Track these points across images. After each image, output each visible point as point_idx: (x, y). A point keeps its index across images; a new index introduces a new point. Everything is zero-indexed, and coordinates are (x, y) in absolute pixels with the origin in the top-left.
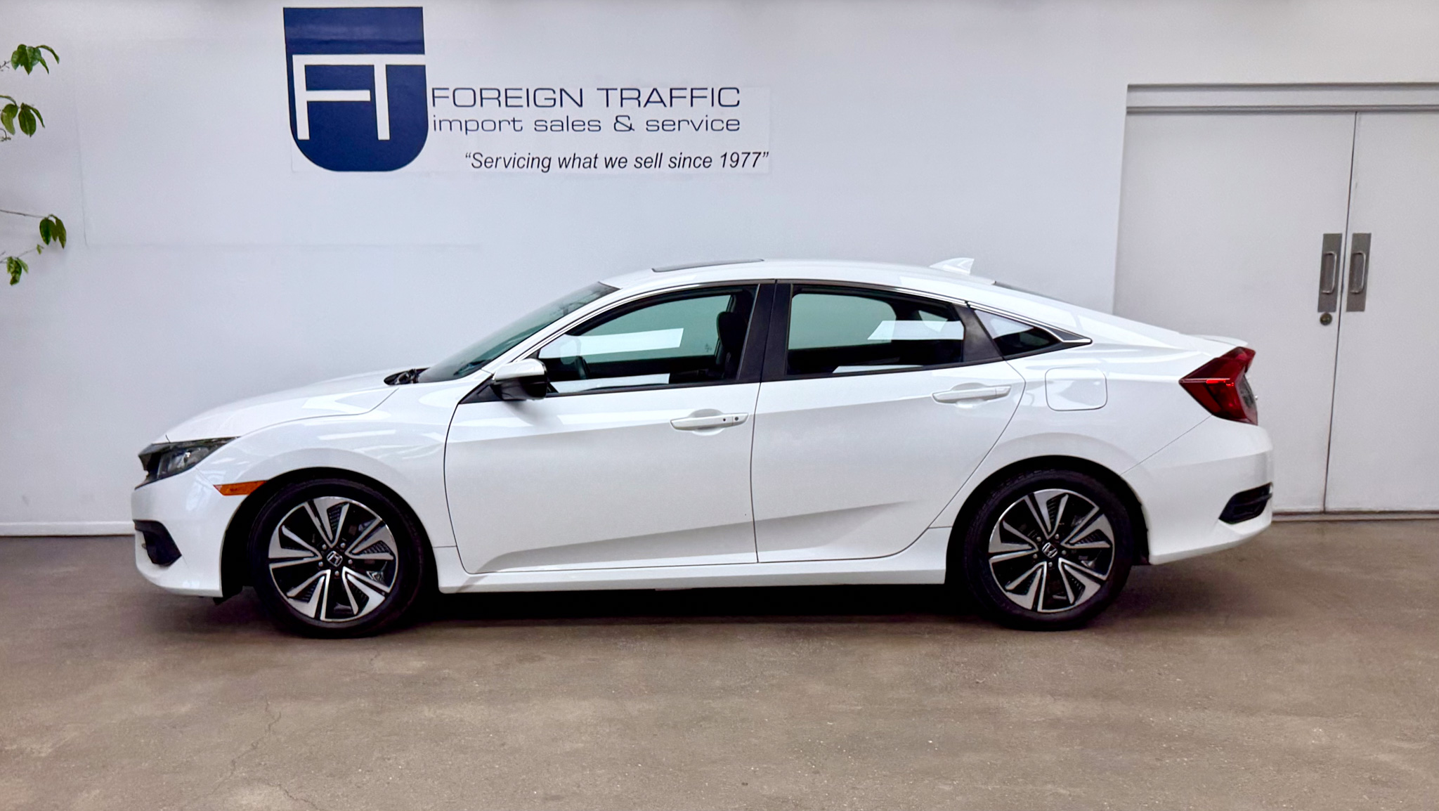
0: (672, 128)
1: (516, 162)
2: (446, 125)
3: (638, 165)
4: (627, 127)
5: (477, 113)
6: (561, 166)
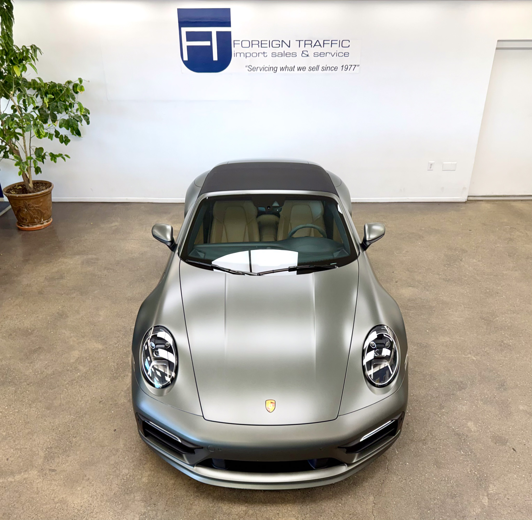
0: (323, 55)
1: (264, 69)
2: (238, 55)
3: (310, 70)
4: (306, 55)
5: (250, 50)
6: (281, 70)
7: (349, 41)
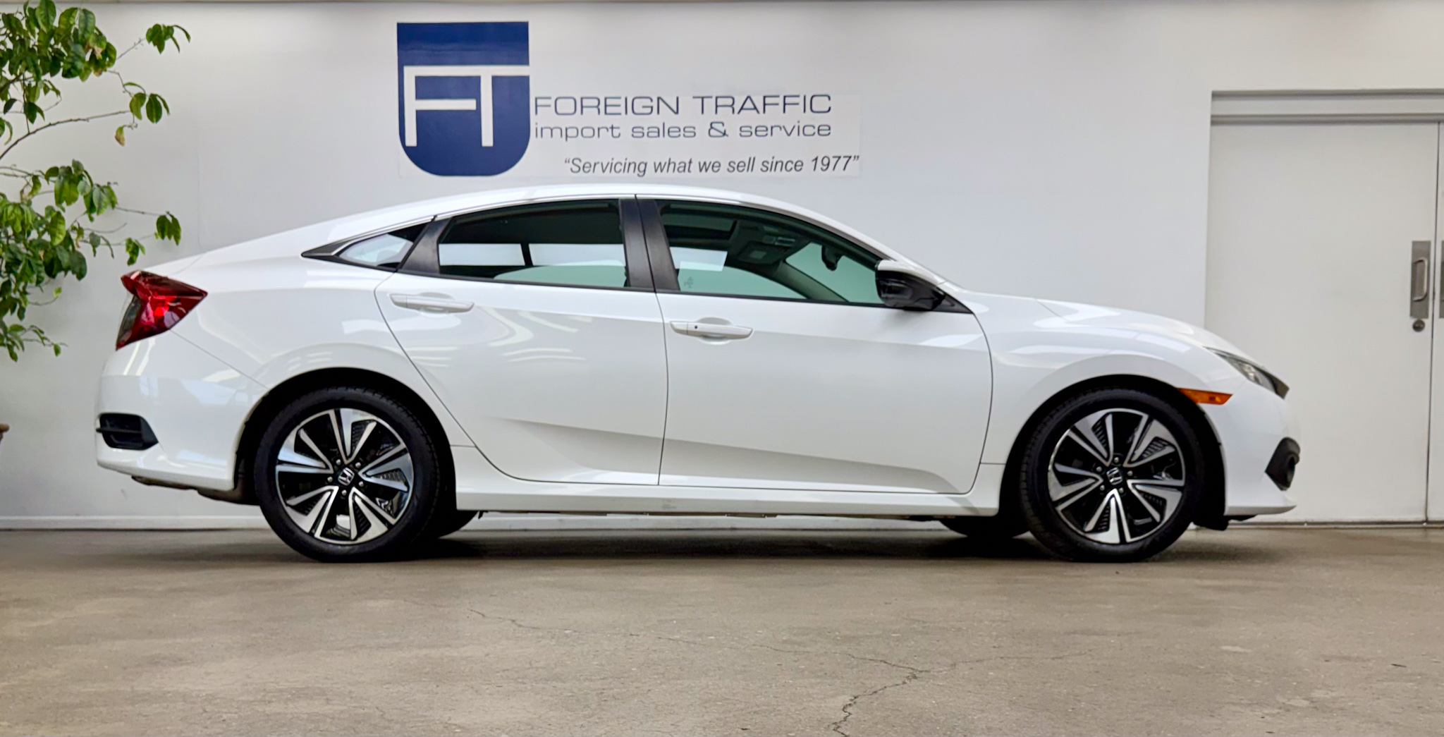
0: (764, 133)
1: (613, 167)
2: (547, 132)
3: (731, 169)
4: (721, 132)
5: (577, 121)
6: (656, 171)
7: (829, 98)
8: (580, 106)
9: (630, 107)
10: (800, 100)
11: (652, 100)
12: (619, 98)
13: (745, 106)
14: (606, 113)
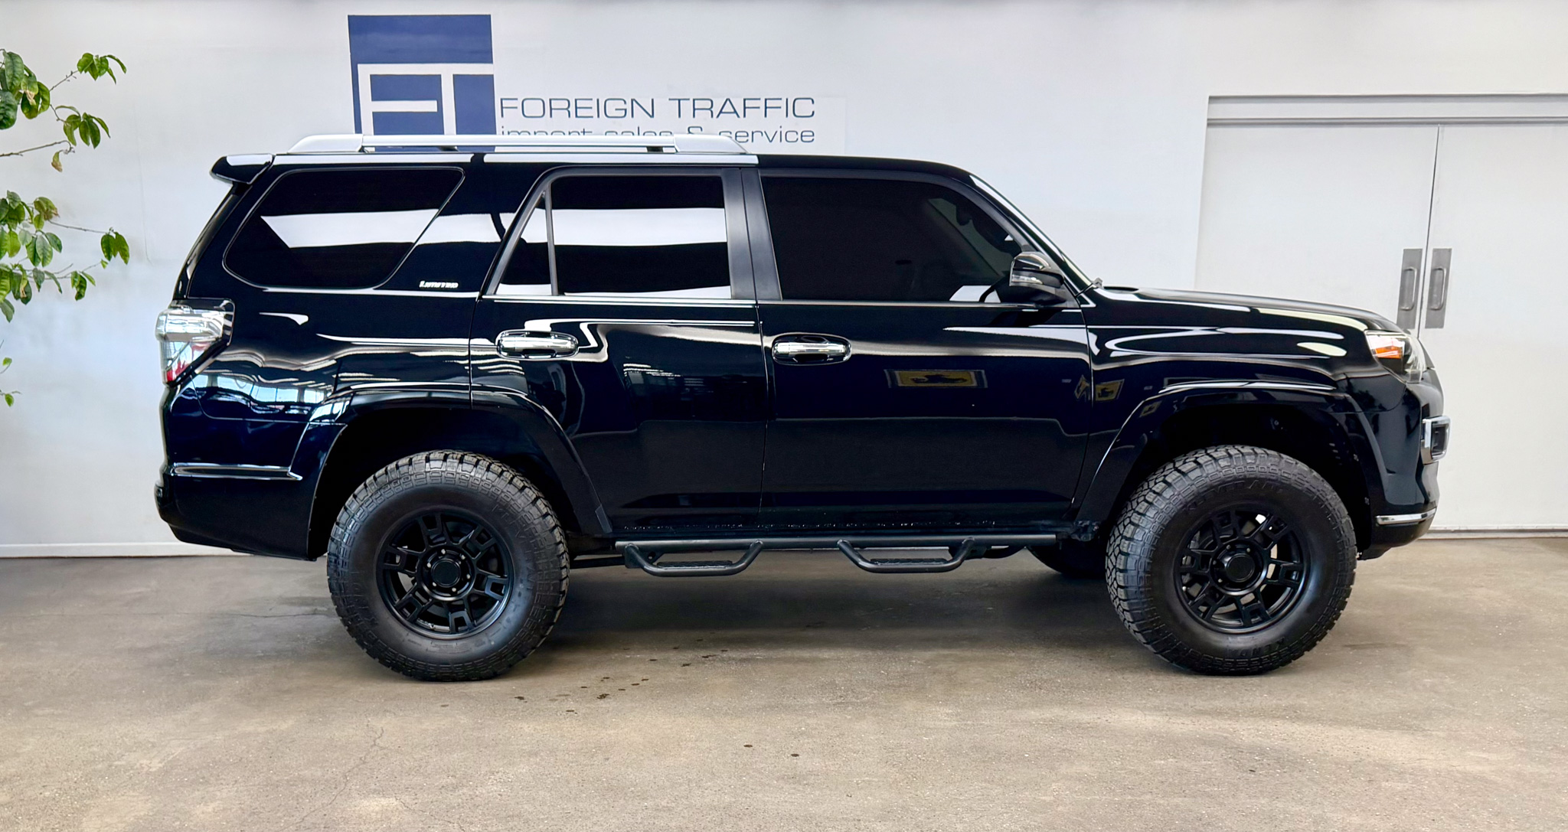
7: (813, 102)
8: (548, 108)
9: (601, 109)
10: (783, 103)
11: (625, 102)
12: (591, 99)
13: (723, 111)
14: (576, 116)
